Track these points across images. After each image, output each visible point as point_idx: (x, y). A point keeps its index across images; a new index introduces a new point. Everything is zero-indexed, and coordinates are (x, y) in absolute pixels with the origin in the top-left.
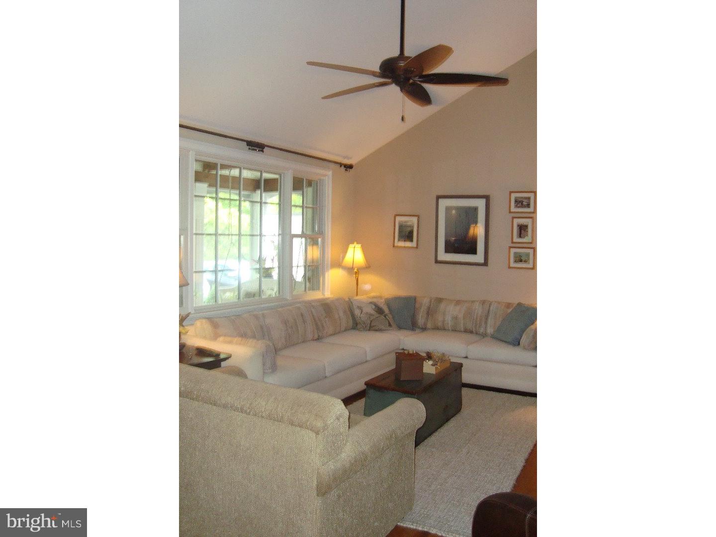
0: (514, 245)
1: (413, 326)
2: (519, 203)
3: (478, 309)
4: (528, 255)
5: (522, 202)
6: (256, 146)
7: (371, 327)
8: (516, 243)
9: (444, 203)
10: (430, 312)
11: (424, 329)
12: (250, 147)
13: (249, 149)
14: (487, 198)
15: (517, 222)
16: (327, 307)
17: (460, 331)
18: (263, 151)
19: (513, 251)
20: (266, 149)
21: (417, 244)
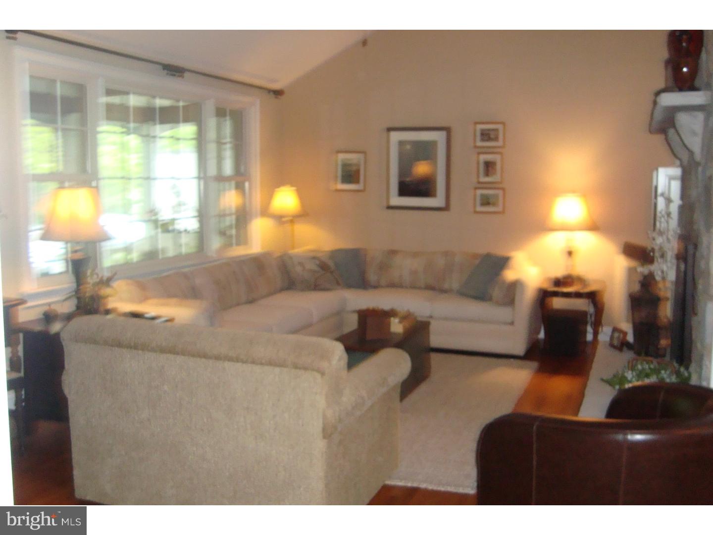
0: (480, 185)
1: (363, 284)
2: (486, 135)
3: (441, 262)
4: (496, 196)
5: (488, 135)
6: (174, 71)
7: (316, 287)
8: (482, 183)
9: (396, 137)
10: (383, 267)
11: (376, 287)
12: (169, 72)
13: (167, 74)
14: (448, 130)
15: (483, 158)
16: (258, 262)
17: (420, 288)
18: (183, 77)
19: (479, 192)
20: (187, 75)
21: (365, 186)
